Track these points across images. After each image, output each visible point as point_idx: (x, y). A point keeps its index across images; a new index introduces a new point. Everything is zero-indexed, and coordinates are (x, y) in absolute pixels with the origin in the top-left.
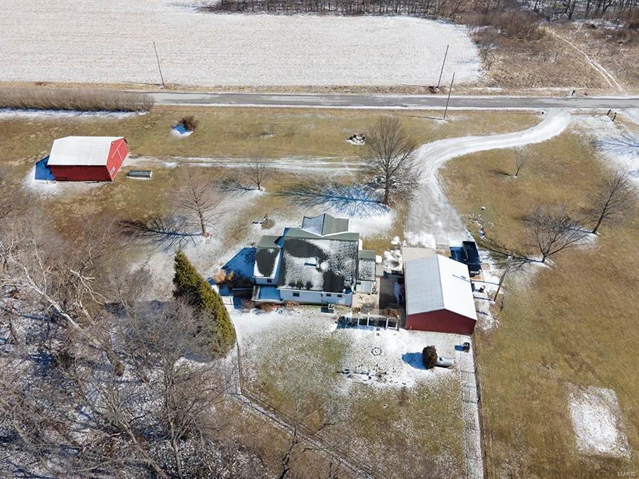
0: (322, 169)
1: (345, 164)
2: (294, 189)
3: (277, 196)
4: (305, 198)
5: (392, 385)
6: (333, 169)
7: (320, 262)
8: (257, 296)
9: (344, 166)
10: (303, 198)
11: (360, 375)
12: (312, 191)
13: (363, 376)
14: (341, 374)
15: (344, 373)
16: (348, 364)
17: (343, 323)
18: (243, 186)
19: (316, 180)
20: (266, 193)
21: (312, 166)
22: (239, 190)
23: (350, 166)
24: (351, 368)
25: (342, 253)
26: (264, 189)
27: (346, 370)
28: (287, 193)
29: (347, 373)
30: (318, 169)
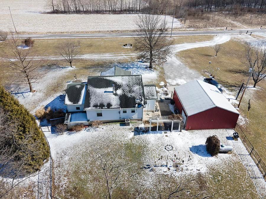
0: (110, 57)
1: (123, 55)
2: (94, 66)
3: (83, 69)
4: (101, 69)
5: (189, 172)
6: (117, 57)
7: (116, 90)
8: (69, 120)
9: (122, 56)
10: (99, 69)
11: (160, 168)
12: (105, 66)
13: (163, 168)
14: (144, 169)
15: (146, 168)
16: (148, 160)
17: (138, 131)
18: (61, 66)
19: (107, 62)
20: (76, 68)
21: (104, 57)
22: (58, 69)
23: (126, 55)
24: (152, 163)
25: (131, 83)
26: (74, 67)
27: (147, 165)
28: (89, 68)
29: (149, 168)
30: (108, 57)
